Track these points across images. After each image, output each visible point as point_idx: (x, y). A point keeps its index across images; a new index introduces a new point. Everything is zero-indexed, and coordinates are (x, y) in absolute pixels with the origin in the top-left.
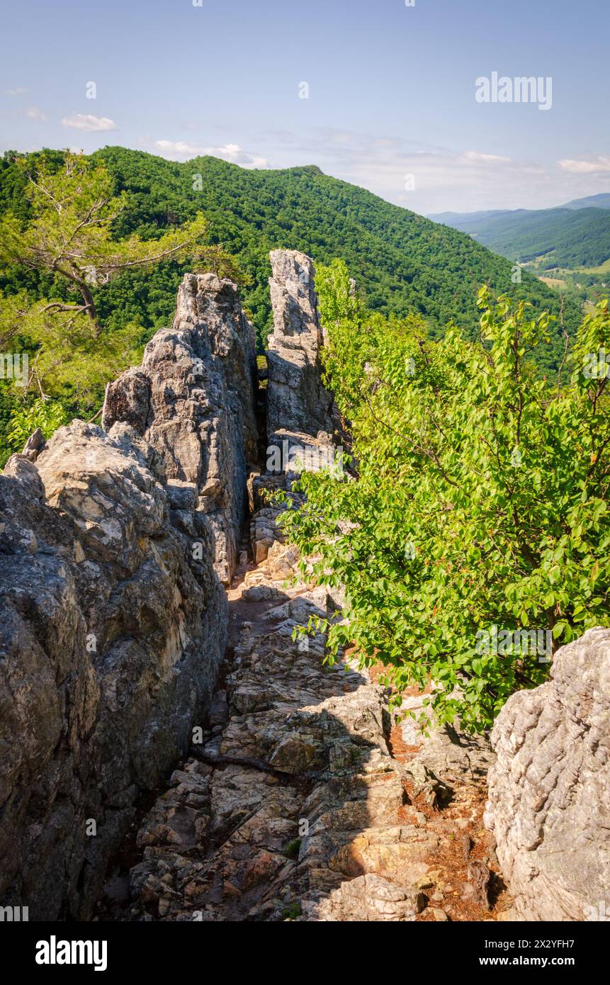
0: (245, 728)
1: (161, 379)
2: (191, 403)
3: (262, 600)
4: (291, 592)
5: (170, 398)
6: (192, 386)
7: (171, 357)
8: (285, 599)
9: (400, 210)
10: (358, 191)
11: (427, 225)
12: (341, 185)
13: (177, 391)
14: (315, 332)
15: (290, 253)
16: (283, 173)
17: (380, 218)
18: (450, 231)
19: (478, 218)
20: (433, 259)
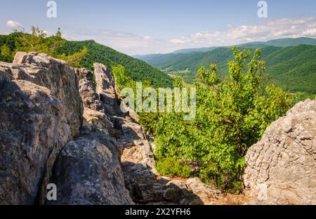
0: (148, 193)
1: (85, 97)
2: (95, 104)
3: (127, 166)
4: (135, 162)
5: (88, 103)
6: (95, 99)
7: (87, 90)
8: (134, 165)
9: (122, 54)
10: (108, 48)
11: (131, 59)
12: (102, 46)
13: (90, 101)
14: (113, 88)
15: (100, 64)
16: (82, 42)
17: (116, 56)
18: (139, 60)
19: (148, 56)
20: (134, 69)
